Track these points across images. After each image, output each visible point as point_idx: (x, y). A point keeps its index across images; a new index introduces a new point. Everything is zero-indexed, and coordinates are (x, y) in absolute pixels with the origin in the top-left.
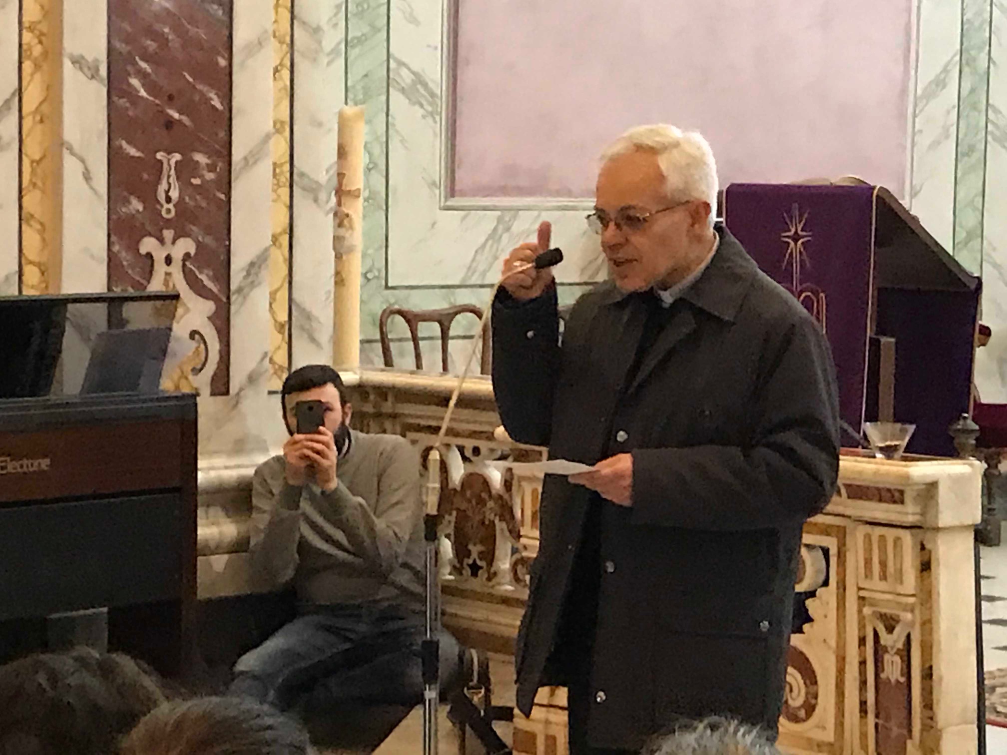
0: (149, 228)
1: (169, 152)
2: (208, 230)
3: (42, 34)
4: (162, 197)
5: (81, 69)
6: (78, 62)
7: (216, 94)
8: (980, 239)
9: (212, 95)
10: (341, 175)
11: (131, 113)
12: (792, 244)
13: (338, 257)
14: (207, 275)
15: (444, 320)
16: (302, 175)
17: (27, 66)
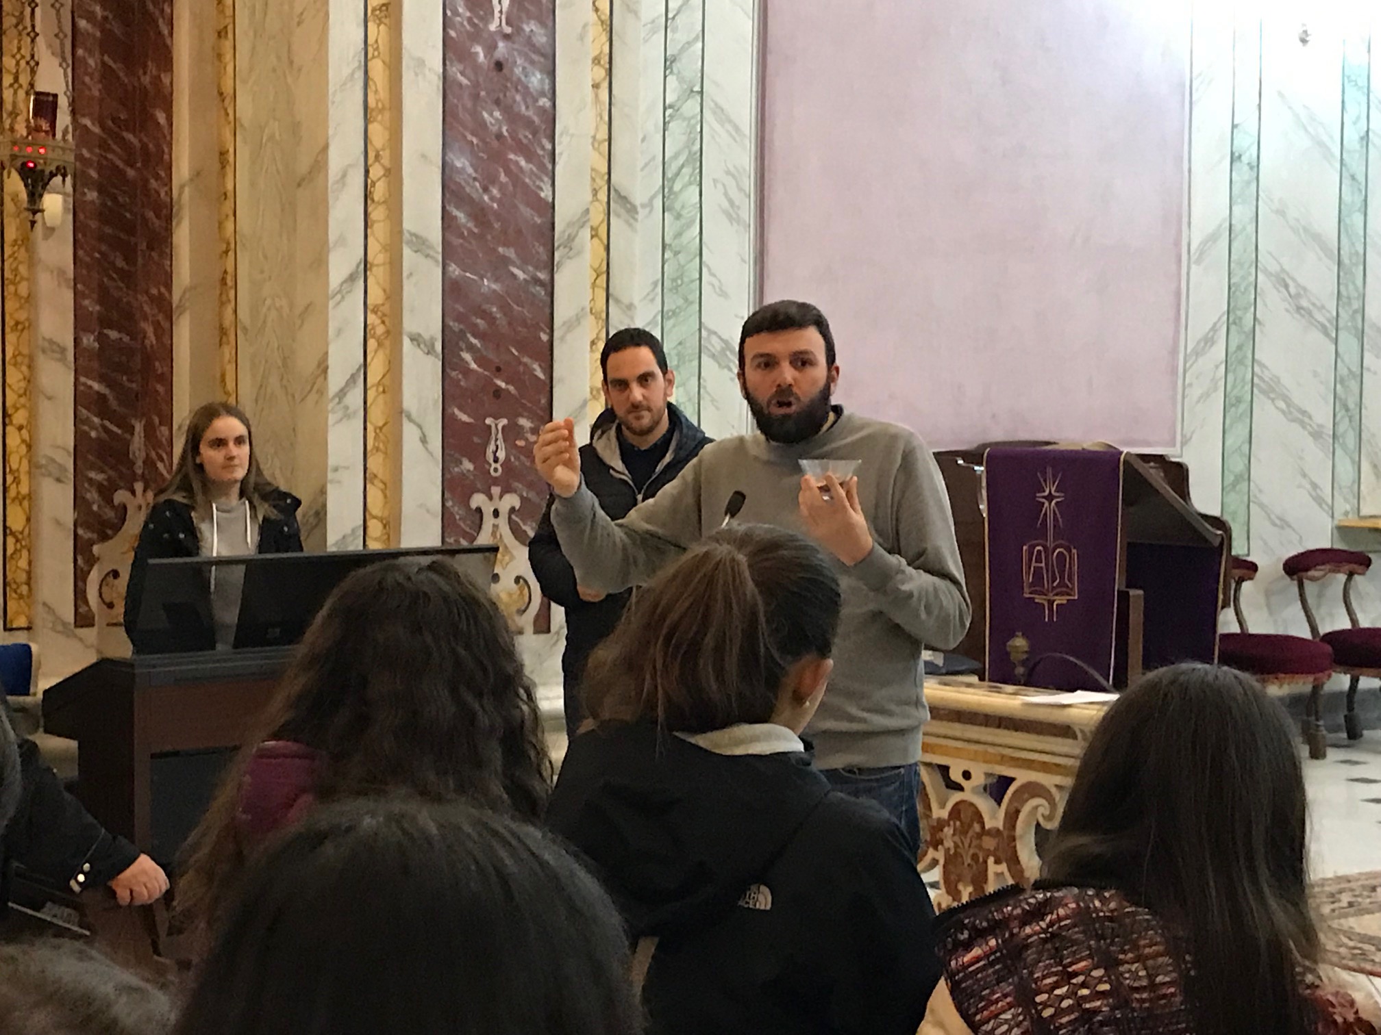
0: (479, 485)
1: (496, 418)
2: (531, 487)
3: (384, 315)
4: (490, 458)
5: (419, 345)
6: (415, 339)
7: (540, 366)
8: (1246, 483)
9: (536, 366)
11: (462, 383)
12: (1047, 504)
17: (372, 343)
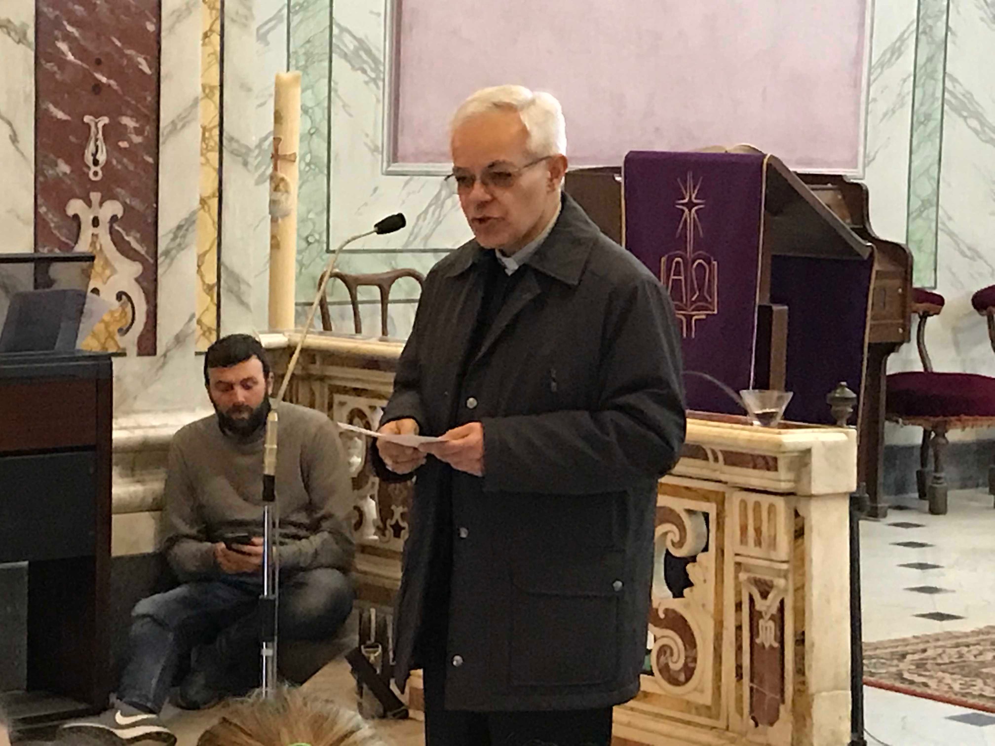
0: (77, 191)
1: (97, 115)
2: (135, 193)
4: (89, 159)
5: (9, 34)
6: (5, 25)
7: (145, 59)
8: (934, 209)
9: (141, 60)
10: (277, 140)
11: (58, 76)
12: (687, 210)
13: (274, 220)
14: (135, 238)
15: (384, 285)
16: (232, 139)
